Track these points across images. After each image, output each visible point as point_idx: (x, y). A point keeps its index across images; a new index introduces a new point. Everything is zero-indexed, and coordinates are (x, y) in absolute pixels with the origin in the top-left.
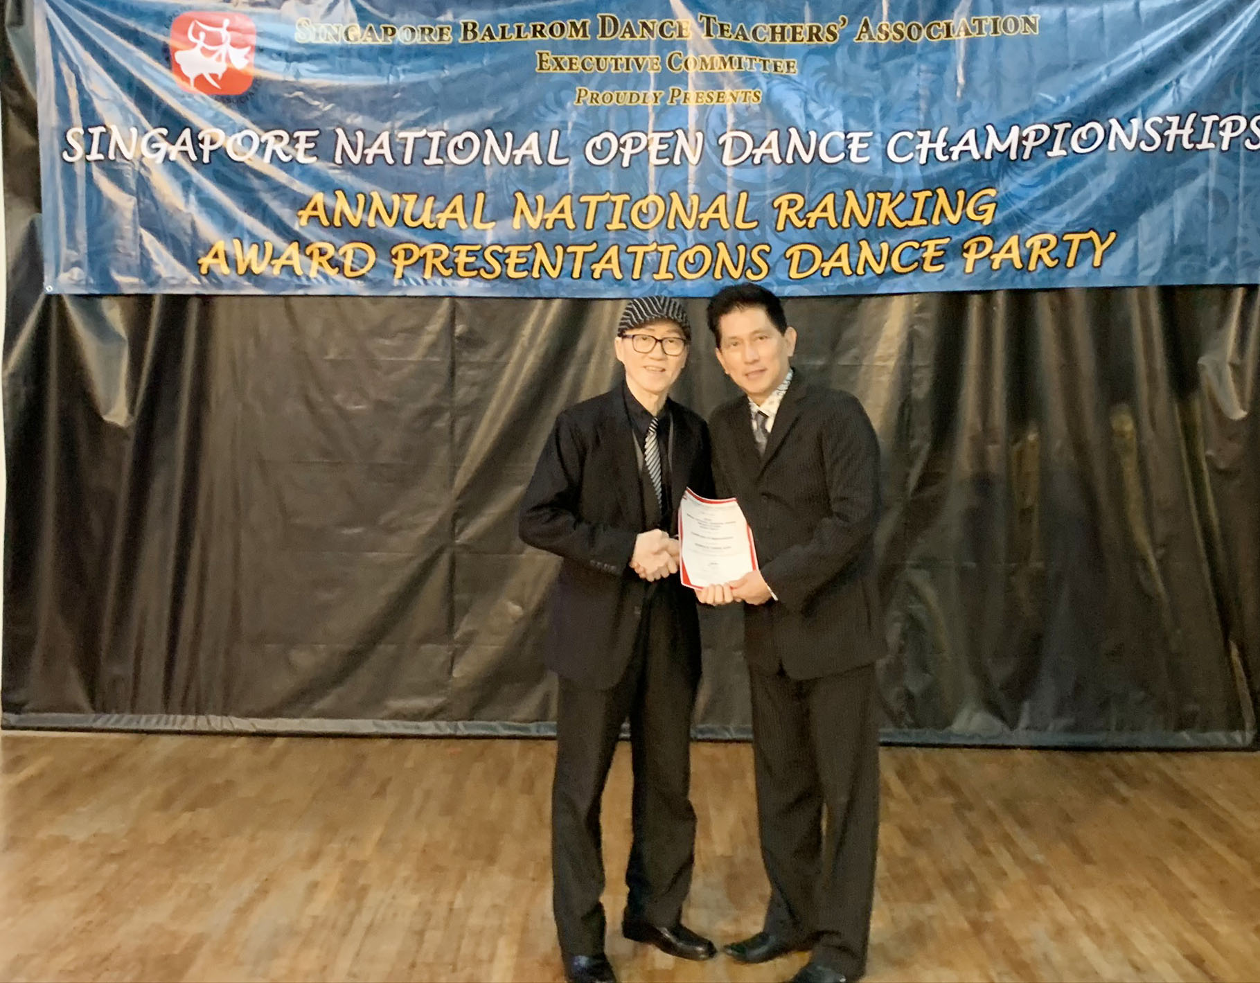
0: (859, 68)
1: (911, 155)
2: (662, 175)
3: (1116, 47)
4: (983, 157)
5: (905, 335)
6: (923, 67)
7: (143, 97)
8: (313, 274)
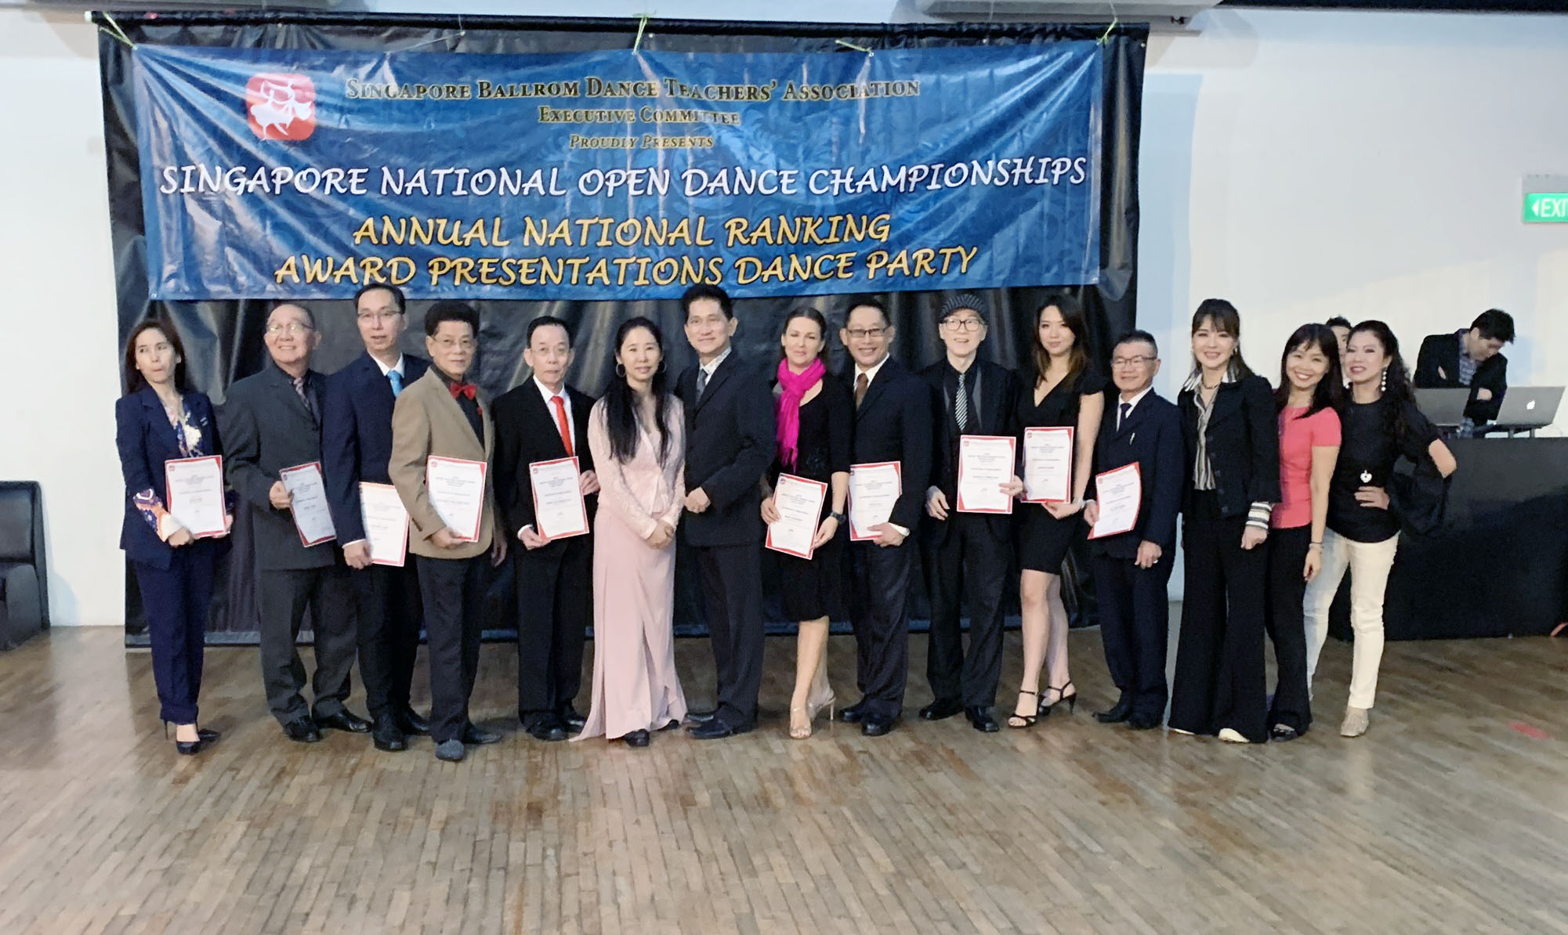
0: (785, 121)
1: (826, 189)
2: (639, 202)
3: (976, 105)
4: (880, 190)
6: (835, 120)
7: (225, 142)
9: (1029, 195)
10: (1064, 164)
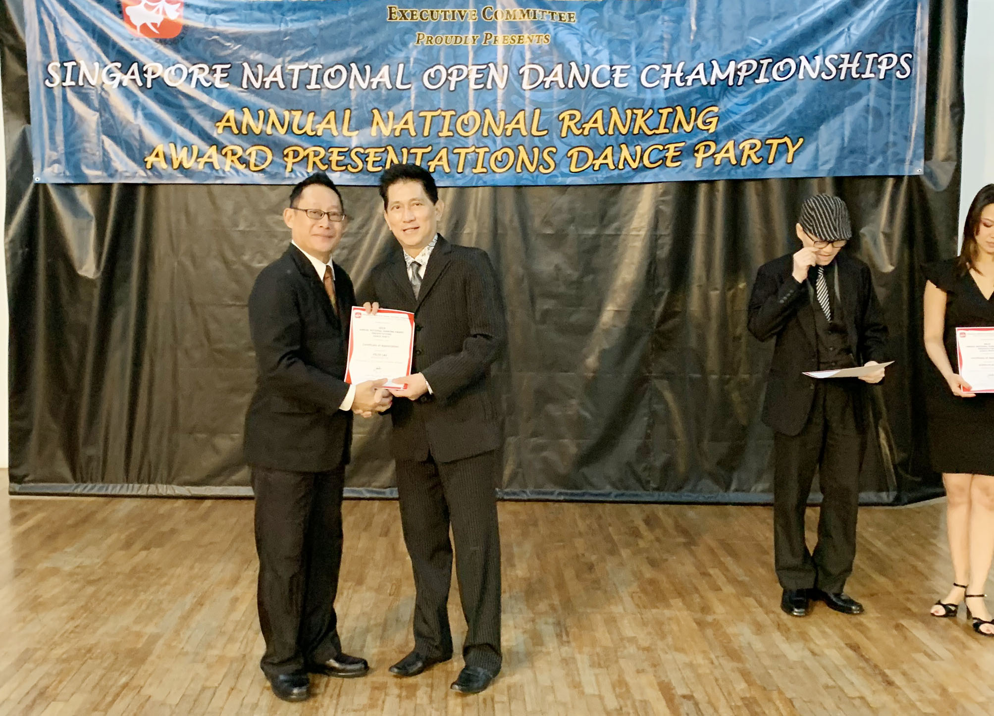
0: (620, 18)
1: (657, 83)
2: (479, 95)
3: (804, 4)
4: (709, 83)
5: (653, 211)
6: (666, 18)
7: (103, 40)
8: (227, 168)
9: (855, 89)
10: (890, 60)
